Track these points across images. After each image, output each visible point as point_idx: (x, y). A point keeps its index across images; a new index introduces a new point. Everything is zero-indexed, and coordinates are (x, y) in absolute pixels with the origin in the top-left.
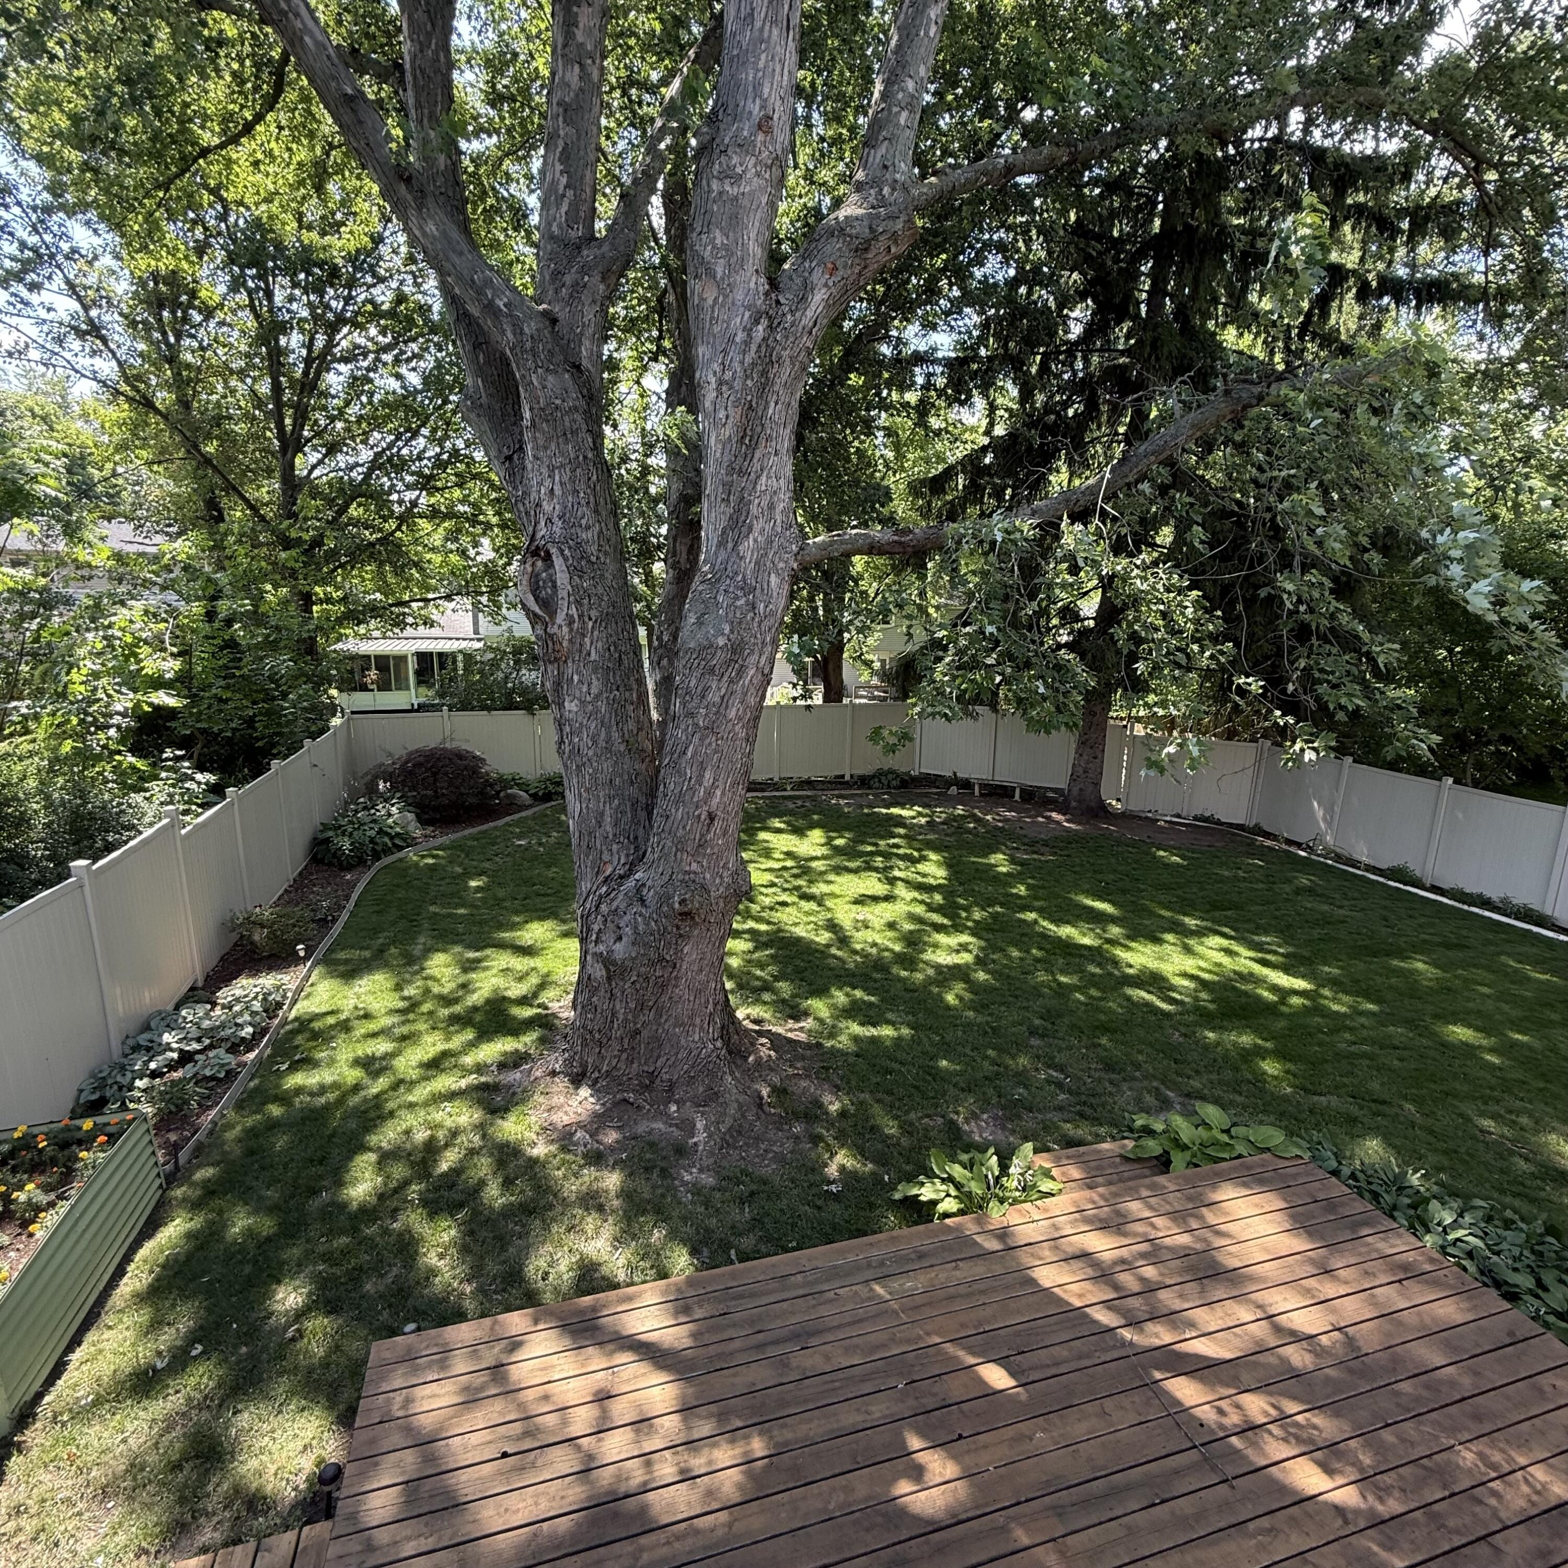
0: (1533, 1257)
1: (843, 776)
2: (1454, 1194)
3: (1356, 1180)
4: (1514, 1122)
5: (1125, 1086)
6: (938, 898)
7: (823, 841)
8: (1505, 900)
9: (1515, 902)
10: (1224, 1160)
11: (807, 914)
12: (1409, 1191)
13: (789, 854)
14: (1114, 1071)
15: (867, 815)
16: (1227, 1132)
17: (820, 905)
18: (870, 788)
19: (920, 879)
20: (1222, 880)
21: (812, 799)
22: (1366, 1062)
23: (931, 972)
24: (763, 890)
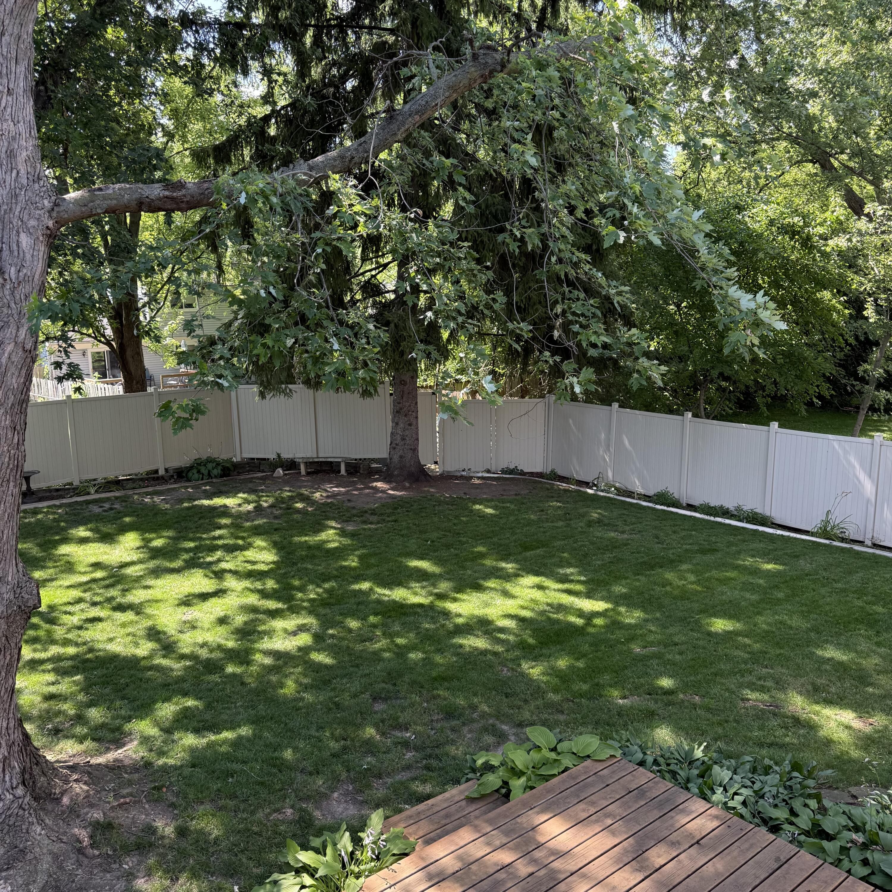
0: (786, 792)
1: (156, 471)
2: (729, 757)
3: (659, 765)
4: (763, 686)
5: (465, 729)
6: (271, 584)
7: (138, 543)
8: (738, 509)
9: (745, 508)
10: (554, 776)
11: (123, 625)
12: (698, 763)
13: (97, 566)
14: (454, 717)
15: (188, 508)
16: (554, 749)
17: (138, 614)
18: (189, 480)
19: (250, 567)
20: (530, 523)
21: (123, 500)
22: (655, 662)
23: (268, 661)
24: (69, 608)
